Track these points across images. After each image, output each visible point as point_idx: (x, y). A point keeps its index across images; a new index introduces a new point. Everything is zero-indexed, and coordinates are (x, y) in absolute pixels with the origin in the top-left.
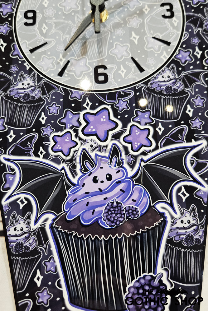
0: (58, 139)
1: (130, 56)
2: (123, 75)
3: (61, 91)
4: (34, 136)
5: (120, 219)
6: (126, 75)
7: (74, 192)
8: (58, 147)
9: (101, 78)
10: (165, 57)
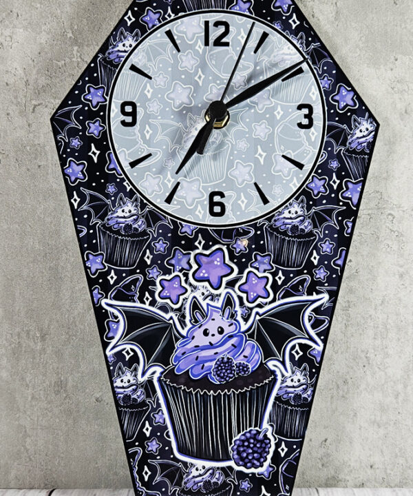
0: (166, 284)
1: (253, 181)
2: (243, 206)
3: (169, 223)
4: (138, 278)
5: (230, 375)
6: (247, 206)
7: (183, 345)
8: (165, 293)
9: (217, 209)
10: (294, 185)
